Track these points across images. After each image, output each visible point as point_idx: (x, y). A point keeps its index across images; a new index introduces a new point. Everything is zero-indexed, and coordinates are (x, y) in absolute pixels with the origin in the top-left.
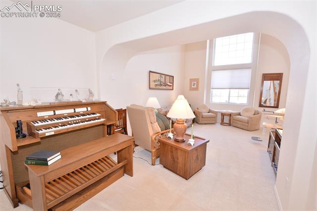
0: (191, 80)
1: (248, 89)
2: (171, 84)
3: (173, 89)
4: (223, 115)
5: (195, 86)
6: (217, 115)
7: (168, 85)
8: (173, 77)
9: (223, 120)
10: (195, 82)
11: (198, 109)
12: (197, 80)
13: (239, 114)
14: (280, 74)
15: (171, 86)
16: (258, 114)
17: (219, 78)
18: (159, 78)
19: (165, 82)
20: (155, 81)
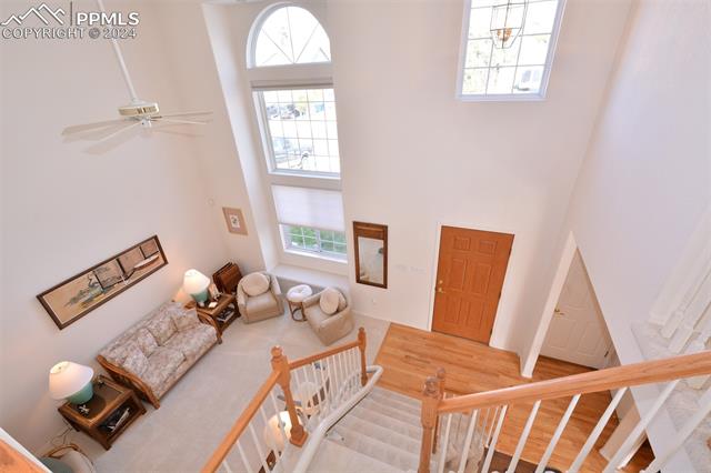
0: (226, 211)
2: (153, 257)
3: (166, 262)
5: (238, 226)
7: (142, 267)
10: (236, 217)
12: (238, 213)
14: (382, 227)
15: (154, 261)
18: (95, 280)
19: (124, 272)
20: (75, 300)
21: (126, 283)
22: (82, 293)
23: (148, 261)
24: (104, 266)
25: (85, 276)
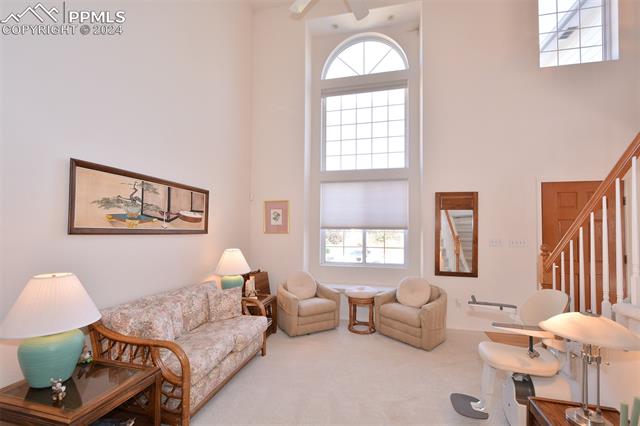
0: (269, 205)
1: (405, 228)
2: (198, 215)
3: (206, 231)
4: (353, 303)
5: (279, 222)
6: (338, 303)
7: (185, 218)
8: (207, 193)
9: (353, 316)
10: (280, 211)
11: (285, 288)
12: (283, 205)
13: (394, 299)
14: (472, 193)
15: (197, 220)
16: (439, 296)
17: (337, 201)
18: (138, 194)
19: (169, 209)
20: (107, 203)
21: (166, 226)
22: (119, 200)
23: (192, 215)
24: (155, 185)
25: (132, 181)
